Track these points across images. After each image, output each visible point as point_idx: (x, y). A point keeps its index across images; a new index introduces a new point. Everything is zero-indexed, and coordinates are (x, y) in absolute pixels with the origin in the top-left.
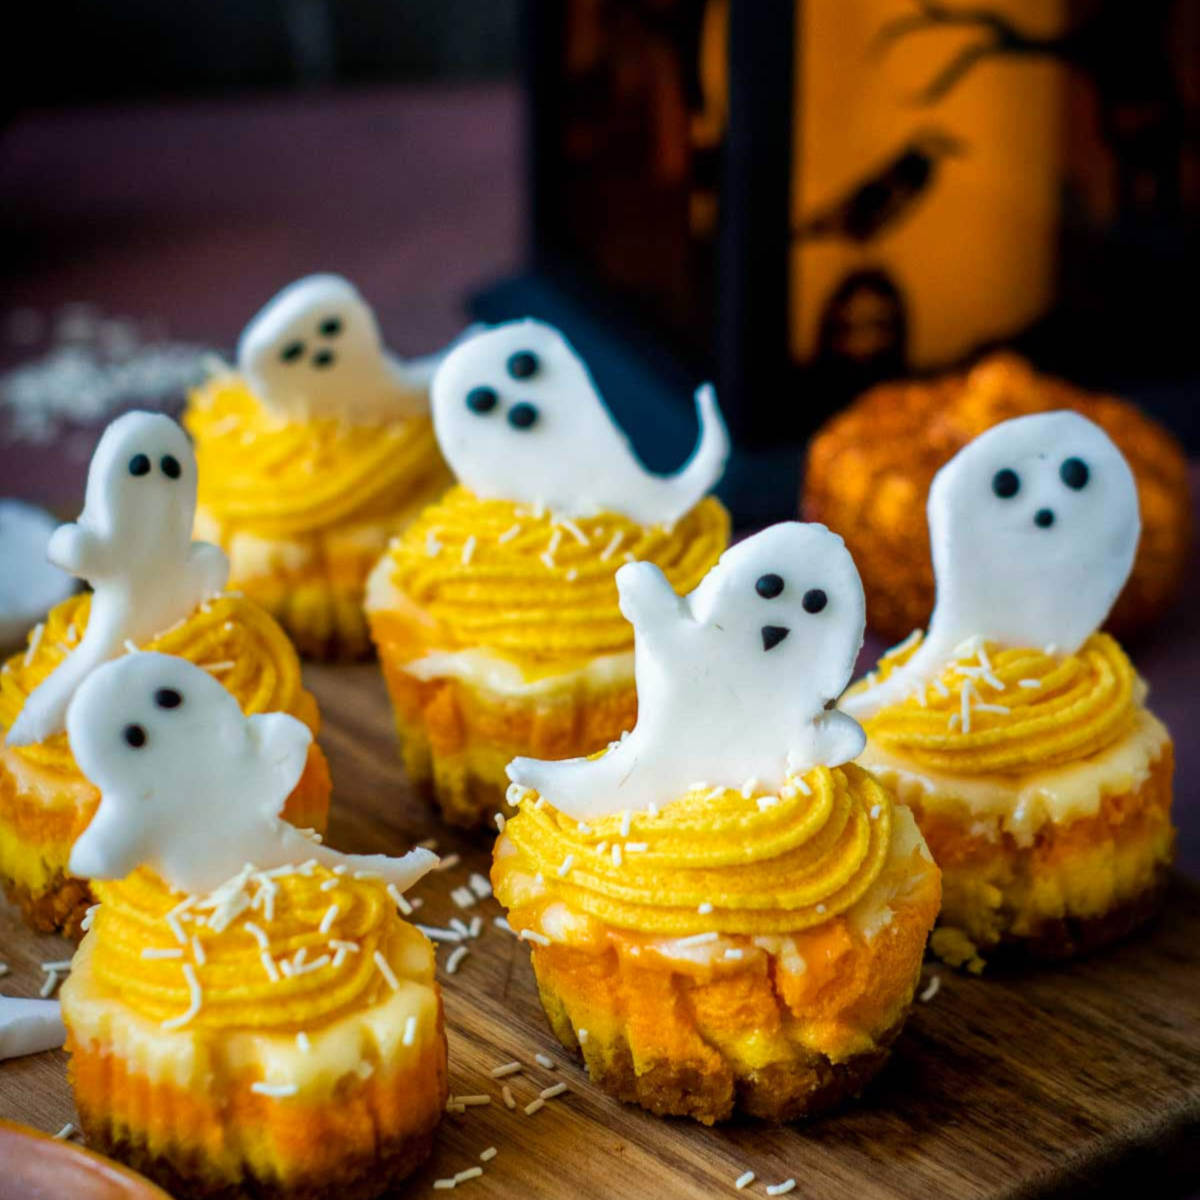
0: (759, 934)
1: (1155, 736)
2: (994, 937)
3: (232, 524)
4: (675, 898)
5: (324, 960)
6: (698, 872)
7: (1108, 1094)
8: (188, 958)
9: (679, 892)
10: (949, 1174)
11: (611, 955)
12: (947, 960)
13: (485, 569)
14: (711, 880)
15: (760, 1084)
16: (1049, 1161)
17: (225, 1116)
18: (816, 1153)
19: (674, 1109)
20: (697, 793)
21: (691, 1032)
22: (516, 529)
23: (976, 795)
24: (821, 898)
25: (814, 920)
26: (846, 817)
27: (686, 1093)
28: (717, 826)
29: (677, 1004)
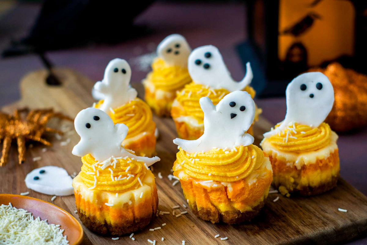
0: (222, 182)
1: (334, 147)
2: (292, 189)
3: (157, 87)
4: (203, 172)
5: (126, 178)
6: (210, 166)
7: (307, 226)
8: (96, 174)
9: (205, 170)
10: (263, 240)
11: (191, 183)
12: (282, 193)
13: (193, 99)
14: (213, 169)
15: (224, 215)
16: (287, 239)
17: (101, 209)
18: (236, 232)
19: (206, 219)
20: (214, 149)
21: (208, 202)
22: (201, 90)
23: (288, 157)
24: (237, 175)
25: (236, 180)
26: (245, 157)
27: (208, 216)
28: (214, 157)
29: (205, 195)
